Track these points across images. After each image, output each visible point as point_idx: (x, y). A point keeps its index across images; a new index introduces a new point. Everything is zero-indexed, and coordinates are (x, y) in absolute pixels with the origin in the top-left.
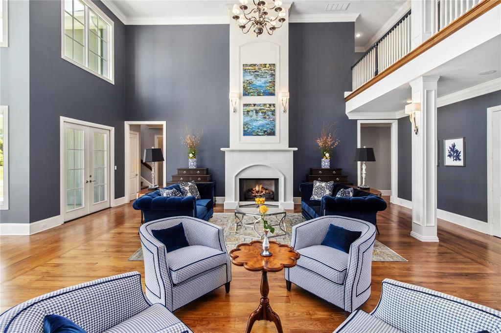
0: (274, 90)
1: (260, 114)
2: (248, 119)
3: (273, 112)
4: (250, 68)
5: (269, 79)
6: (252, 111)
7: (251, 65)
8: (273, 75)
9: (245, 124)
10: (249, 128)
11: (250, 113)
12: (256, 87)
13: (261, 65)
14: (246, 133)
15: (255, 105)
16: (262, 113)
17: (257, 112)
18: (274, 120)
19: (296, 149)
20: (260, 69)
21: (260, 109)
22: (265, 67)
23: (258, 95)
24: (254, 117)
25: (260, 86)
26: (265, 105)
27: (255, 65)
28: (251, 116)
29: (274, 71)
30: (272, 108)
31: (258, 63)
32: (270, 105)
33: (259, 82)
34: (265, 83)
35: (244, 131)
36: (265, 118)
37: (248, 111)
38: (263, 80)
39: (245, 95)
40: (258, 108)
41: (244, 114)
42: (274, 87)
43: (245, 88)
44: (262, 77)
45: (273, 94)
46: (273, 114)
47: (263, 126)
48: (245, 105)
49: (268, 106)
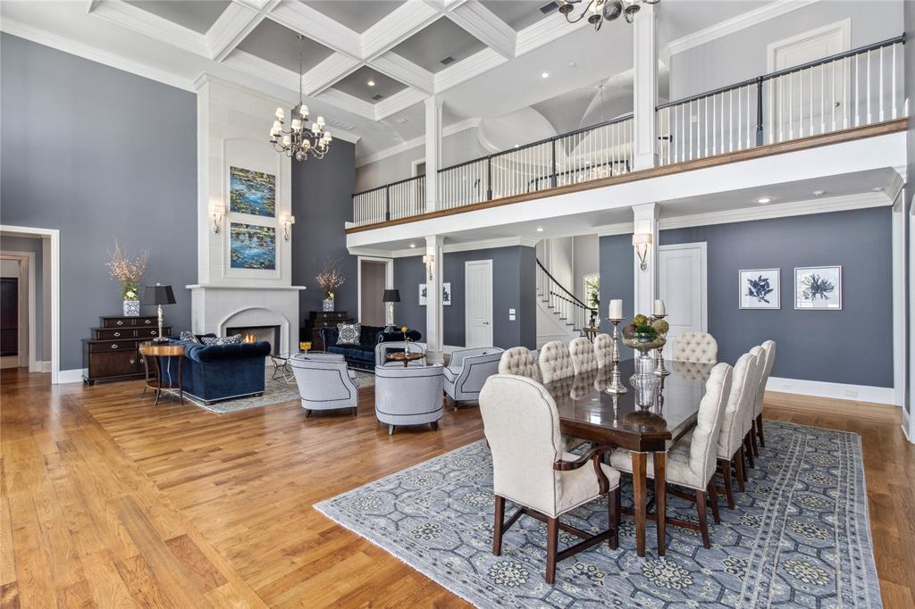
0: (274, 210)
1: (255, 239)
2: (238, 244)
3: (273, 239)
4: (240, 174)
5: (267, 193)
6: (244, 234)
7: (242, 170)
8: (272, 190)
9: (234, 251)
10: (239, 258)
11: (241, 237)
12: (248, 202)
13: (256, 173)
14: (234, 264)
15: (247, 226)
16: (258, 238)
17: (251, 236)
18: (274, 249)
19: (304, 288)
20: (254, 178)
21: (255, 233)
22: (262, 177)
23: (252, 213)
24: (247, 242)
25: (256, 202)
26: (261, 228)
27: (248, 171)
28: (243, 241)
29: (274, 184)
30: (272, 234)
31: (252, 169)
32: (269, 229)
33: (253, 196)
34: (262, 198)
35: (232, 261)
36: (262, 245)
37: (238, 234)
38: (259, 194)
39: (233, 209)
40: (252, 231)
41: (232, 237)
42: (274, 206)
43: (233, 201)
44: (257, 189)
45: (272, 215)
46: (272, 242)
47: (259, 256)
48: (233, 225)
49: (266, 230)
